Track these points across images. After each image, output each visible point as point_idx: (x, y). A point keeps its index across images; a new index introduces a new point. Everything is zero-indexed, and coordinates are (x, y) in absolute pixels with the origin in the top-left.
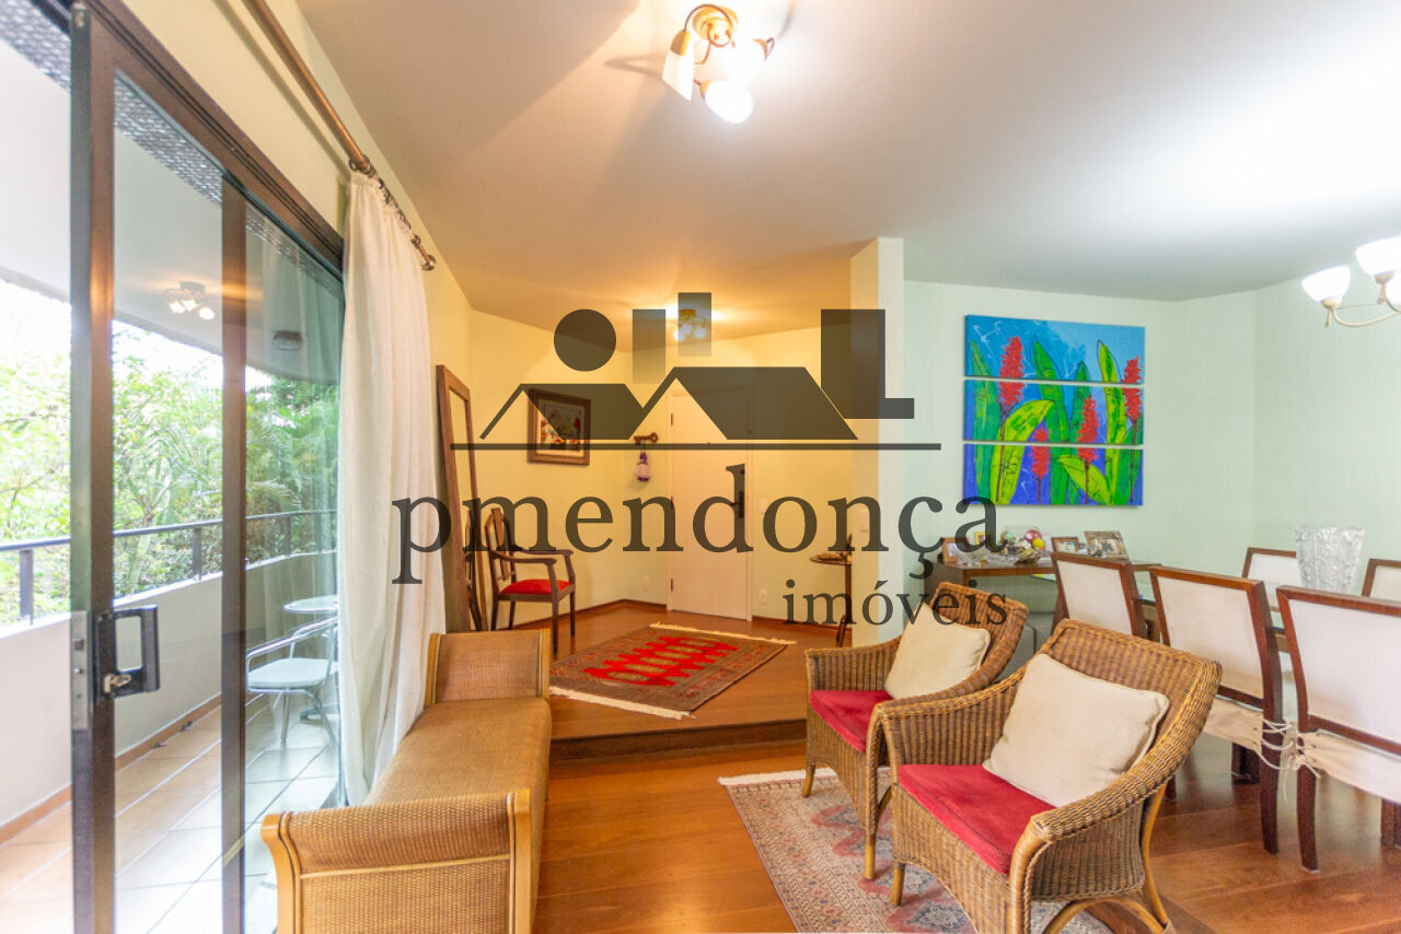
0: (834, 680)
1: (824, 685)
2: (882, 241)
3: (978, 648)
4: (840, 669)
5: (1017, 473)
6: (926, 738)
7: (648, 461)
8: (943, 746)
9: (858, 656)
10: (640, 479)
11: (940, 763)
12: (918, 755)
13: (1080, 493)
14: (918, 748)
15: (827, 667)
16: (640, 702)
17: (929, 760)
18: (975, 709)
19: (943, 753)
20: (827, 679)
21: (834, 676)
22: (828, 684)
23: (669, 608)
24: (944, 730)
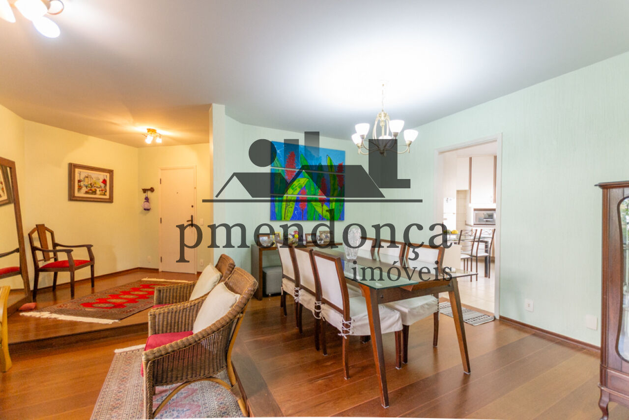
0: (167, 300)
1: (163, 301)
2: (214, 105)
3: (215, 281)
4: (171, 294)
5: (293, 208)
6: (167, 322)
7: (149, 201)
8: (176, 324)
9: (181, 288)
10: (145, 209)
11: (174, 332)
12: (163, 330)
13: (319, 215)
14: (163, 327)
15: (165, 294)
16: (97, 317)
17: (168, 331)
18: (192, 307)
19: (176, 327)
20: (164, 299)
21: (168, 298)
22: (164, 301)
23: (160, 270)
24: (177, 317)
